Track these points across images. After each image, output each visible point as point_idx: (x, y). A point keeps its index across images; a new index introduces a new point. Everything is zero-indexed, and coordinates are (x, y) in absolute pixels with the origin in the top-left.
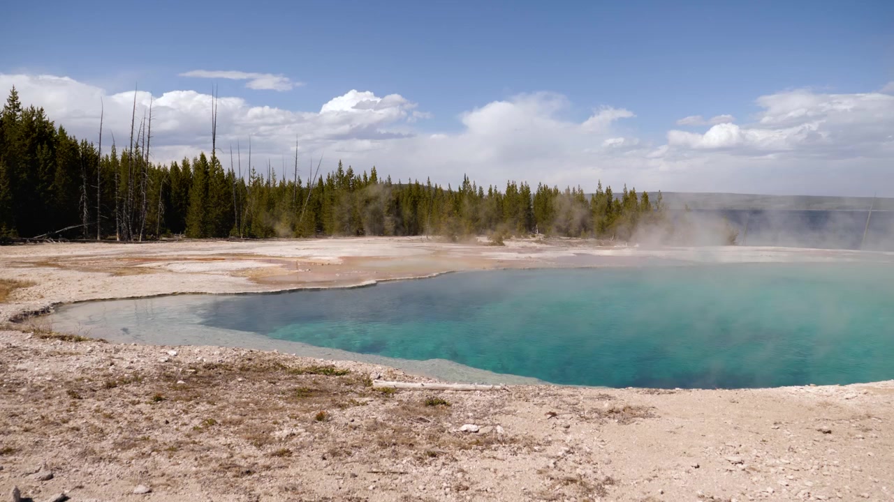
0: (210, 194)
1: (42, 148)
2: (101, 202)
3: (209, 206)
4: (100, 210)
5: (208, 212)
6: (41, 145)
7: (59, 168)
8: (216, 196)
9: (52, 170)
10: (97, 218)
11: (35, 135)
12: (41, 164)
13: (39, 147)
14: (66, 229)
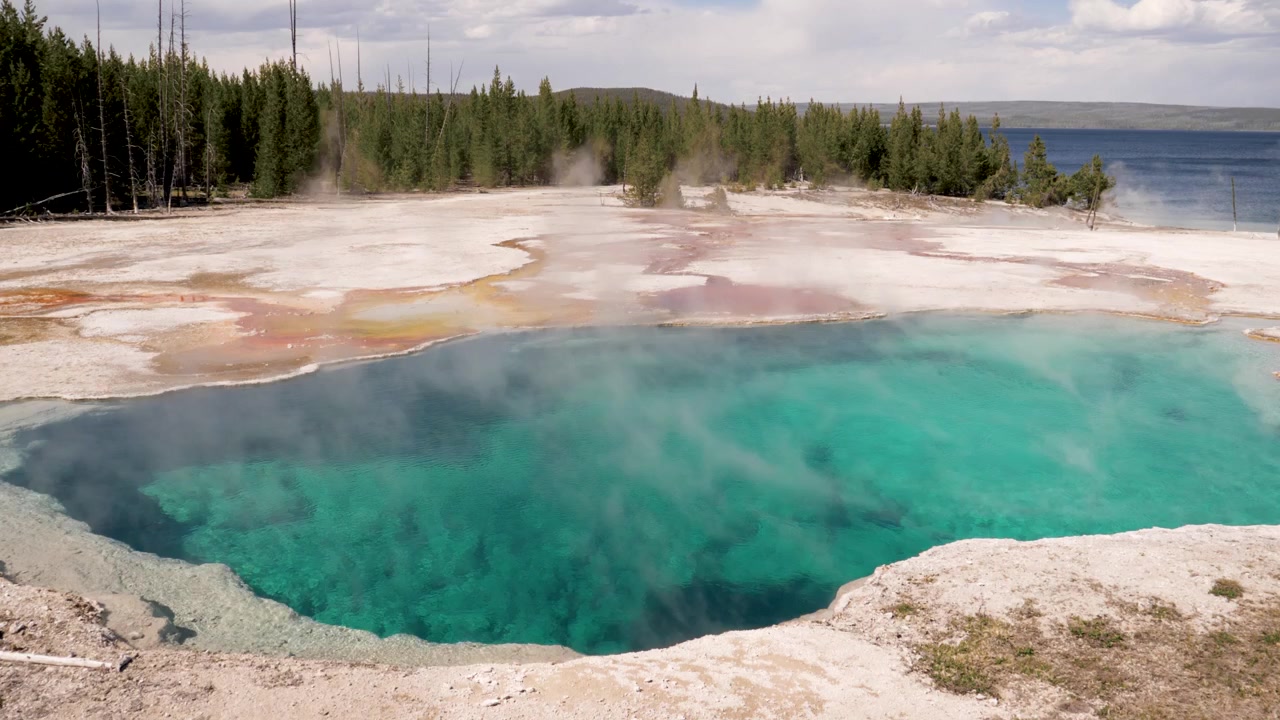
0: (288, 127)
1: (16, 67)
2: (107, 152)
3: (287, 146)
4: (108, 164)
5: (286, 155)
6: (15, 64)
7: (47, 100)
8: (297, 131)
9: (36, 103)
10: (104, 176)
11: (8, 48)
12: (16, 94)
13: (12, 66)
14: (52, 198)
